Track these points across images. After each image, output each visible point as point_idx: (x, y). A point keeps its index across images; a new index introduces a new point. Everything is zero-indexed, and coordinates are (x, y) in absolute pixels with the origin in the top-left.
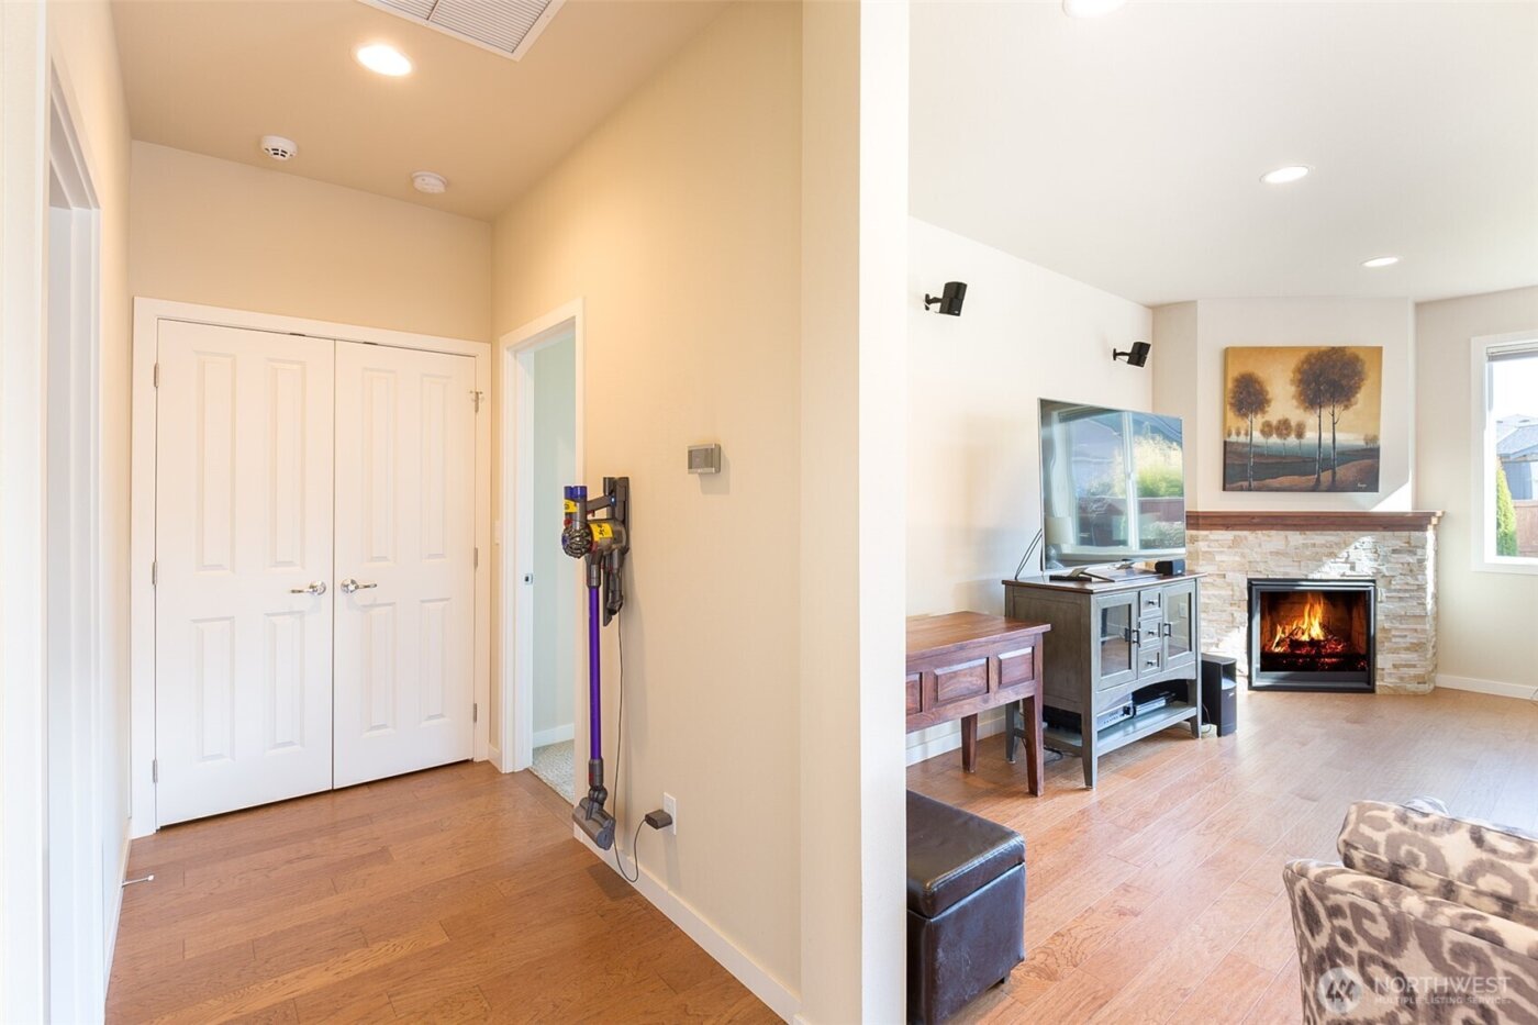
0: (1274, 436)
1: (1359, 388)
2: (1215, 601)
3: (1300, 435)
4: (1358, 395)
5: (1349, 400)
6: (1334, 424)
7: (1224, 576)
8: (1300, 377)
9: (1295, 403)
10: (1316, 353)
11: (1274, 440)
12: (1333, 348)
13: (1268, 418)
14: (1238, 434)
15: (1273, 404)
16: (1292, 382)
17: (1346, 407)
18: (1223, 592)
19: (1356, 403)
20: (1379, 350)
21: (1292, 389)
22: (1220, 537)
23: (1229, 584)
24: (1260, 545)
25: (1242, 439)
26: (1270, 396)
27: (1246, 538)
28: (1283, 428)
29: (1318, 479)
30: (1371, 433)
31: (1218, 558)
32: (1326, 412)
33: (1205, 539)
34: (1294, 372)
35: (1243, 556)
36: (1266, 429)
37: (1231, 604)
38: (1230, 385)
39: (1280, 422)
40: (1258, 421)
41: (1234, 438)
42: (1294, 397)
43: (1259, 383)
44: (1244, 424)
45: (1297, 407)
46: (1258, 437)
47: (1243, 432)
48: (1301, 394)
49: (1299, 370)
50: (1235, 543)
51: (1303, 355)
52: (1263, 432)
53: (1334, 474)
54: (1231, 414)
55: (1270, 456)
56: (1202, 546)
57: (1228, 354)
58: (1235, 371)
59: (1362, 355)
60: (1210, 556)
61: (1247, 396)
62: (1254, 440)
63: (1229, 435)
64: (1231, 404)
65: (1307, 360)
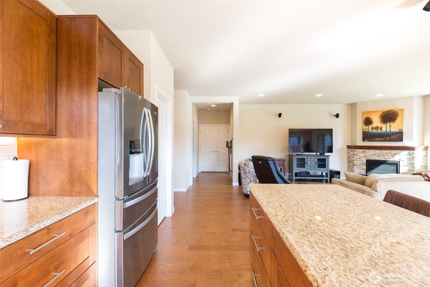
0: (374, 130)
1: (397, 118)
2: (358, 164)
3: (381, 129)
4: (397, 120)
5: (394, 121)
6: (390, 127)
7: (360, 159)
8: (381, 117)
9: (380, 122)
10: (385, 111)
11: (375, 131)
12: (390, 110)
13: (373, 126)
14: (365, 129)
15: (374, 123)
16: (379, 118)
17: (394, 123)
18: (360, 162)
19: (396, 122)
20: (403, 110)
21: (379, 120)
22: (359, 151)
23: (361, 160)
24: (369, 153)
25: (366, 131)
26: (373, 121)
27: (366, 151)
28: (377, 128)
29: (386, 139)
30: (400, 128)
31: (359, 155)
32: (388, 124)
33: (356, 151)
34: (379, 116)
35: (365, 155)
36: (372, 128)
37: (362, 165)
38: (364, 120)
39: (376, 127)
40: (370, 127)
41: (364, 130)
42: (379, 121)
43: (370, 119)
44: (367, 127)
45: (380, 123)
46: (370, 130)
47: (367, 129)
48: (381, 120)
49: (381, 115)
50: (363, 152)
51: (382, 112)
52: (371, 129)
53: (390, 138)
54: (364, 126)
55: (374, 134)
56: (355, 152)
57: (364, 113)
58: (365, 116)
59: (398, 111)
60: (357, 155)
61: (368, 121)
62: (369, 131)
63: (363, 130)
64: (364, 124)
65: (383, 113)
